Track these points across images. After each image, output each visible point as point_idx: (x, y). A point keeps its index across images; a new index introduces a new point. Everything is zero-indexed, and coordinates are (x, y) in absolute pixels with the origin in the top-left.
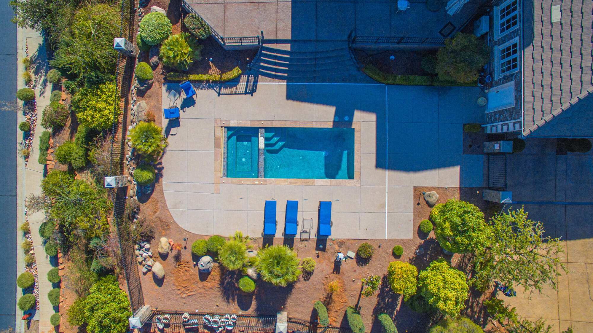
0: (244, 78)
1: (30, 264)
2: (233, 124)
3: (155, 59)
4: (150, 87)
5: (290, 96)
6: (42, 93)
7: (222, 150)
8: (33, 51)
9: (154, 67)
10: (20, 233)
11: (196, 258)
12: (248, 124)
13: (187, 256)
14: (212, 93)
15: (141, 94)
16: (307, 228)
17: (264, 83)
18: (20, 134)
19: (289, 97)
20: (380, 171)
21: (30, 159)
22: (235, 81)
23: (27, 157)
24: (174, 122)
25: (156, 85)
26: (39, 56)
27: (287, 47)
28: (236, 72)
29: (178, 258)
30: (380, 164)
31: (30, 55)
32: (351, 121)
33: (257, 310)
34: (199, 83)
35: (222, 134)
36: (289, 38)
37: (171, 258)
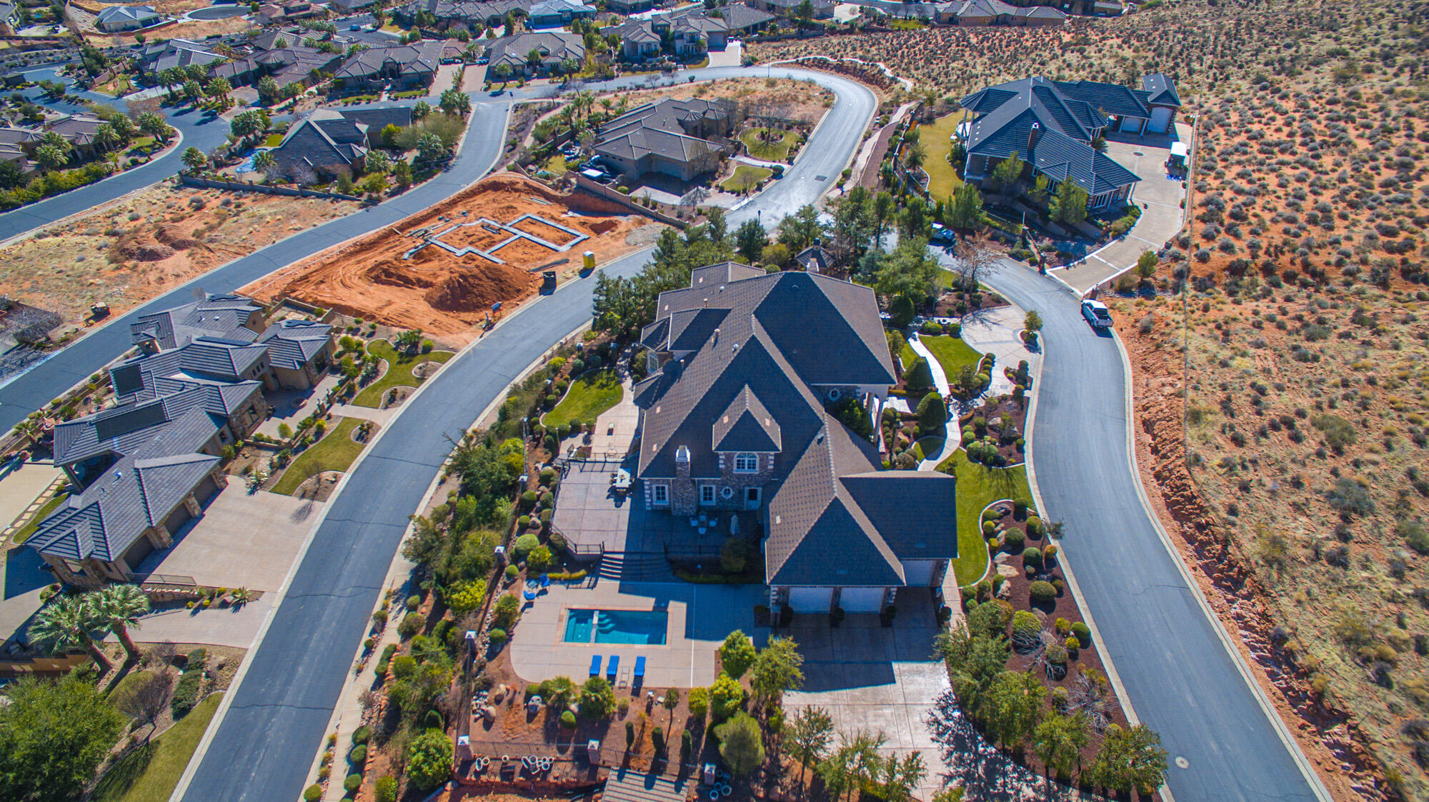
0: (587, 579)
1: (323, 778)
2: (575, 607)
3: (523, 563)
4: (515, 581)
5: (622, 590)
6: (395, 617)
7: (565, 623)
8: (398, 585)
9: (521, 569)
10: (325, 741)
11: (528, 697)
12: (586, 607)
13: (520, 700)
14: (562, 587)
15: (506, 587)
16: (625, 678)
17: (601, 581)
18: (362, 648)
19: (620, 591)
20: (688, 640)
21: (361, 675)
22: (581, 579)
23: (359, 671)
24: (529, 605)
25: (519, 581)
26: (401, 590)
27: (622, 557)
28: (582, 572)
29: (511, 702)
30: (689, 635)
31: (394, 588)
32: (666, 606)
33: (574, 753)
34: (553, 580)
35: (566, 614)
36: (623, 549)
37: (505, 702)
